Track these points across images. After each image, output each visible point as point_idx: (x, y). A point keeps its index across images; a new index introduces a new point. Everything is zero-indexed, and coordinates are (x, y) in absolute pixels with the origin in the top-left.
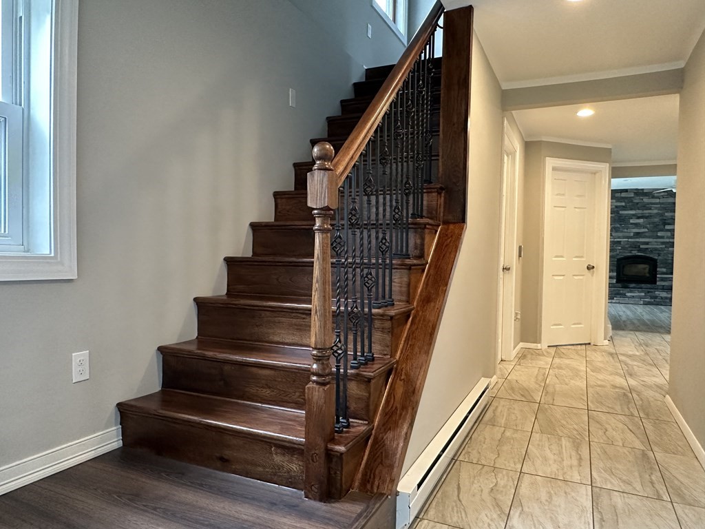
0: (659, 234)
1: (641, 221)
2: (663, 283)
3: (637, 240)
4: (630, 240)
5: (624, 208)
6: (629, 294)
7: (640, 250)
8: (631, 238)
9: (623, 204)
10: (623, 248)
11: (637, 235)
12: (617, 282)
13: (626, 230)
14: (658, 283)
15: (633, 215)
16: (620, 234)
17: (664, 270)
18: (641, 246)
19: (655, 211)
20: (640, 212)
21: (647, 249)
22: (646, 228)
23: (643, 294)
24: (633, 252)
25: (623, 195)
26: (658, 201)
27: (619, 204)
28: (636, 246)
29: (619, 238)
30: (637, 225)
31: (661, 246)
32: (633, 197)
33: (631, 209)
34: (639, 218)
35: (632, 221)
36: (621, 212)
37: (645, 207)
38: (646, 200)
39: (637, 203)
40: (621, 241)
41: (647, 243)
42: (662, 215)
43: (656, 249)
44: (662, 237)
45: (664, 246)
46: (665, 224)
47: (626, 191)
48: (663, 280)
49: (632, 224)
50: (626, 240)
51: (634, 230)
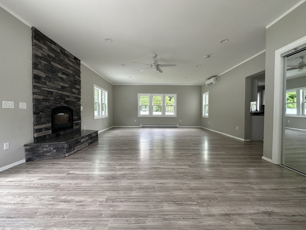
0: (74, 90)
1: (64, 77)
3: (63, 93)
4: (59, 92)
5: (54, 60)
7: (65, 102)
8: (58, 89)
9: (54, 56)
10: (55, 99)
11: (63, 88)
12: (52, 132)
13: (56, 82)
15: (61, 70)
17: (76, 117)
18: (66, 99)
19: (71, 72)
21: (69, 101)
22: (68, 83)
24: (62, 103)
25: (53, 46)
26: (72, 64)
27: (50, 54)
28: (62, 97)
30: (62, 79)
32: (59, 53)
33: (59, 64)
34: (63, 73)
35: (60, 75)
36: (53, 63)
37: (66, 66)
38: (66, 60)
39: (62, 60)
40: (52, 92)
41: (68, 97)
42: (74, 76)
43: (73, 102)
44: (75, 93)
45: (75, 100)
46: (75, 83)
47: (55, 44)
48: (76, 124)
49: (59, 77)
50: (57, 91)
51: (62, 84)
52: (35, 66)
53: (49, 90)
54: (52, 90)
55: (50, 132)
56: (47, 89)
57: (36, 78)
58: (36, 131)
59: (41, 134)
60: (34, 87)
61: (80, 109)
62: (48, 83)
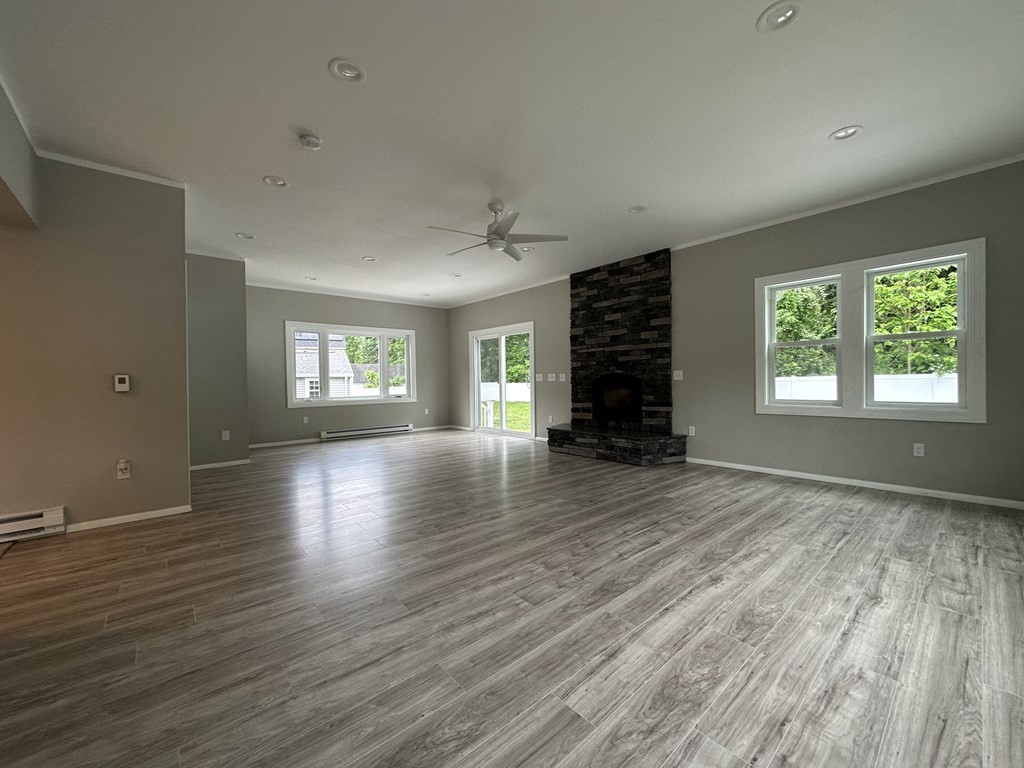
0: (644, 335)
1: (617, 316)
2: (653, 422)
3: (615, 348)
4: (606, 349)
5: (597, 298)
6: (579, 440)
7: (620, 365)
8: (607, 345)
9: (596, 292)
10: (599, 363)
11: (615, 340)
13: (600, 334)
14: (646, 421)
15: (609, 308)
16: (593, 341)
17: (651, 398)
18: (620, 359)
19: (635, 297)
20: (615, 301)
21: (628, 362)
22: (624, 327)
23: (596, 441)
24: (611, 369)
25: (596, 277)
26: (638, 278)
27: (591, 293)
28: (612, 358)
29: (593, 347)
30: (612, 323)
31: (645, 357)
32: (606, 279)
33: (606, 299)
34: (615, 311)
35: (608, 318)
36: (595, 305)
37: (623, 291)
38: (624, 280)
39: (613, 288)
40: (594, 353)
41: (626, 353)
42: (644, 302)
43: (638, 362)
44: (645, 341)
45: (649, 356)
46: (649, 318)
47: (598, 270)
48: (652, 415)
49: (608, 322)
50: (601, 349)
51: (611, 333)
52: (573, 325)
53: (589, 350)
54: (593, 350)
55: (590, 416)
56: (586, 351)
57: (574, 339)
58: (574, 410)
59: (579, 416)
60: (573, 352)
61: (669, 377)
62: (587, 342)
